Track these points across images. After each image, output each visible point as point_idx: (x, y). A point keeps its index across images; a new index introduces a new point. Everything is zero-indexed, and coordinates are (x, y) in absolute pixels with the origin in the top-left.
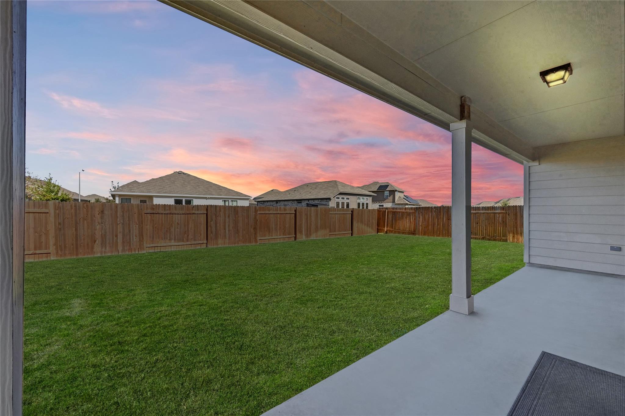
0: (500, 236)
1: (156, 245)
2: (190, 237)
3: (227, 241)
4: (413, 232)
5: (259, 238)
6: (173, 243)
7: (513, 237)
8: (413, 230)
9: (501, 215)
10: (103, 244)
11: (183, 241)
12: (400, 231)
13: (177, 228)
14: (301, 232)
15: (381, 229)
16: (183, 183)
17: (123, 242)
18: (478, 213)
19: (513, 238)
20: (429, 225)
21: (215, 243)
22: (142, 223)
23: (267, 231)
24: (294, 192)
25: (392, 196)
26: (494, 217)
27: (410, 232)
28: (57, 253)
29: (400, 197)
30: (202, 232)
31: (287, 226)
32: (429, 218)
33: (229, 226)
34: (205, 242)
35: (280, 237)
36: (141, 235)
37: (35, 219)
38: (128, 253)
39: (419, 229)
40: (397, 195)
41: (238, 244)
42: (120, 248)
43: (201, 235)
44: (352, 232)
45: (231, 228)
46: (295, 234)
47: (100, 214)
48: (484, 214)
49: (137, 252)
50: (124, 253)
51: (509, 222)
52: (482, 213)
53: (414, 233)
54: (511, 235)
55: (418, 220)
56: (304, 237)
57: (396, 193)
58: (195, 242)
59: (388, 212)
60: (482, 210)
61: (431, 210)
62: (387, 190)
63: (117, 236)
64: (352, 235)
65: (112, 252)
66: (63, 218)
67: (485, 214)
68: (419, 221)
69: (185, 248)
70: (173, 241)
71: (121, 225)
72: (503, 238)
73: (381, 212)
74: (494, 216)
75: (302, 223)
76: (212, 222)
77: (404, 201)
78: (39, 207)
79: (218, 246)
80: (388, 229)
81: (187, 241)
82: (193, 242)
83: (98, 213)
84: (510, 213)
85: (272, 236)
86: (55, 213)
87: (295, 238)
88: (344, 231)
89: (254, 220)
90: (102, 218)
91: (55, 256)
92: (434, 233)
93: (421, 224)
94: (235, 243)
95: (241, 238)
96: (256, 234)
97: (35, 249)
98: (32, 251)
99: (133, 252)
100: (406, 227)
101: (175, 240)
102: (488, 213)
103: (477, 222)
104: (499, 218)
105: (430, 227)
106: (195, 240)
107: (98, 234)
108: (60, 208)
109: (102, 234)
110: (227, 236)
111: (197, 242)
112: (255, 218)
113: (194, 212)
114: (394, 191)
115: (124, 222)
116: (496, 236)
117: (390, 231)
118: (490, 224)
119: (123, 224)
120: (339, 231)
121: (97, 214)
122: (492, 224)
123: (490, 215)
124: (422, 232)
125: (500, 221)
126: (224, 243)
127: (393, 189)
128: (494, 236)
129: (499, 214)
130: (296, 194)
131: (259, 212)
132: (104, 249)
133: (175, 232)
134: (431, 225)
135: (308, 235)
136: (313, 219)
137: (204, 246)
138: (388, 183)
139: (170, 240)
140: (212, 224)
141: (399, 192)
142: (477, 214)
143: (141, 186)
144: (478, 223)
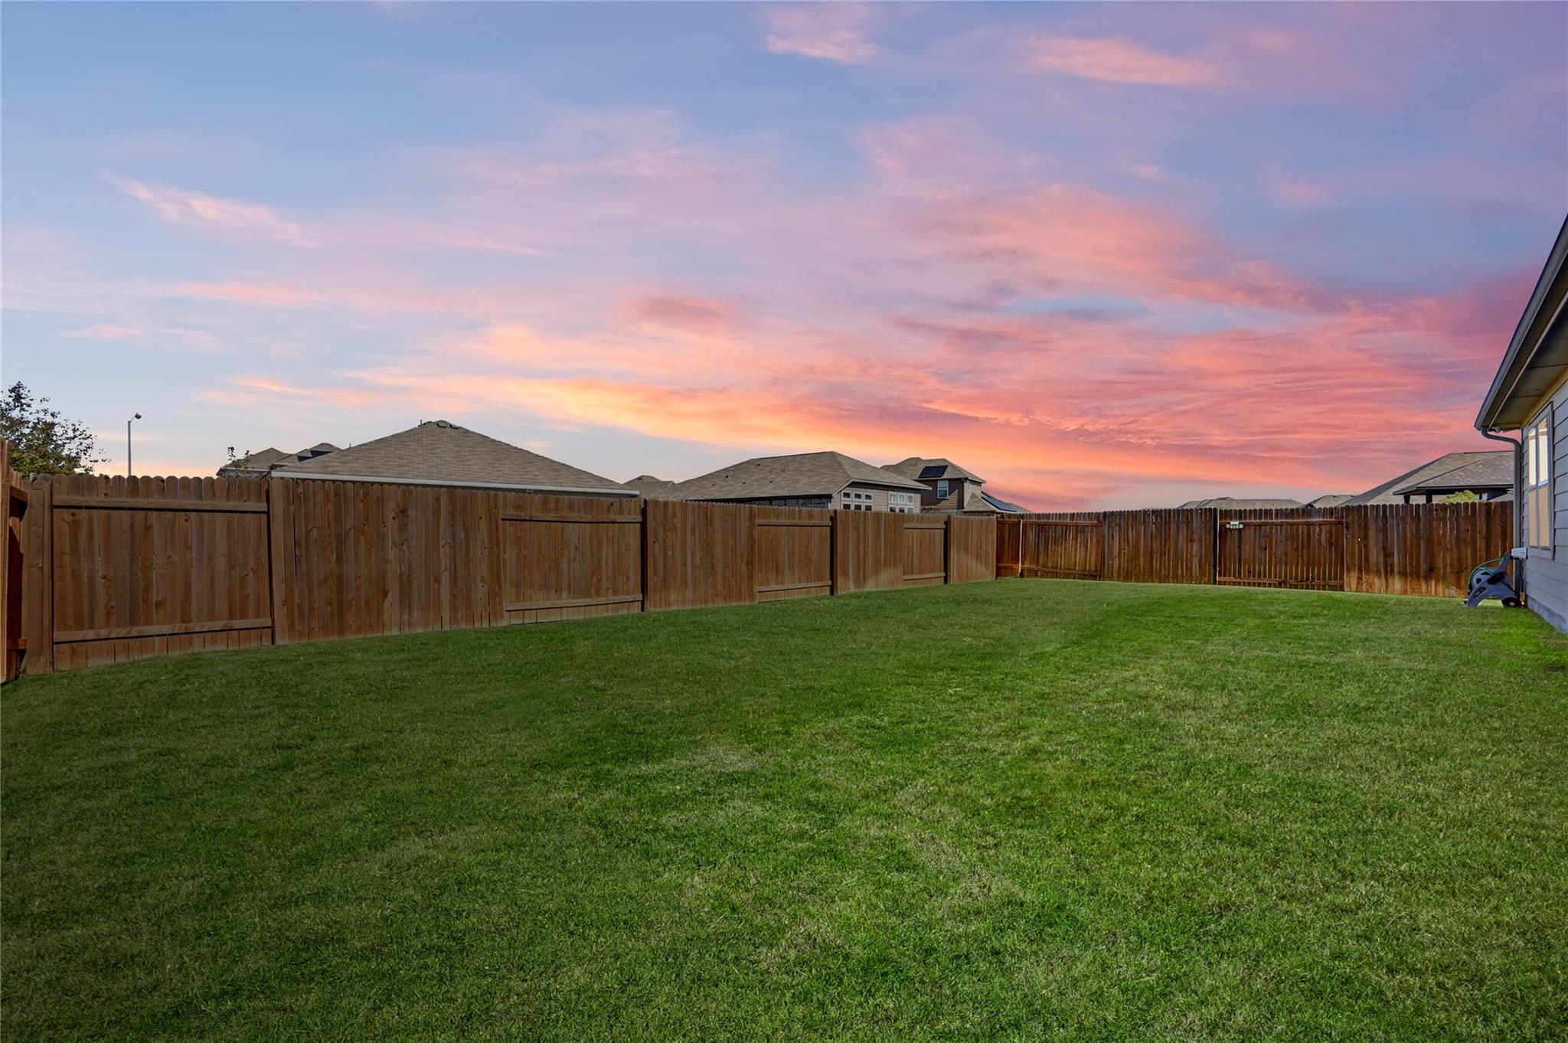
0: (1324, 579)
1: (527, 605)
2: (604, 584)
3: (689, 595)
4: (1094, 573)
5: (757, 588)
6: (566, 600)
7: (1360, 578)
8: (1093, 569)
9: (1324, 528)
10: (405, 603)
11: (588, 594)
12: (1059, 571)
13: (575, 560)
14: (846, 574)
15: (1006, 568)
16: (458, 452)
17: (454, 597)
18: (1266, 524)
19: (1358, 583)
20: (1139, 554)
21: (663, 599)
22: (498, 546)
23: (772, 568)
24: (727, 482)
25: (956, 492)
26: (1309, 532)
27: (1087, 573)
28: (291, 626)
29: (974, 496)
30: (631, 573)
31: (814, 557)
32: (1138, 537)
33: (693, 556)
34: (640, 597)
35: (800, 586)
36: (496, 577)
37: (229, 529)
38: (464, 626)
39: (1113, 565)
40: (969, 489)
41: (714, 602)
42: (446, 613)
43: (628, 579)
44: (946, 575)
45: (698, 562)
46: (833, 577)
47: (397, 519)
48: (1281, 526)
49: (486, 625)
50: (454, 627)
51: (1347, 544)
52: (1276, 525)
53: (1096, 575)
54: (1354, 575)
55: (1109, 542)
56: (852, 585)
57: (967, 485)
58: (617, 599)
59: (1025, 525)
60: (1277, 517)
61: (1144, 519)
62: (943, 477)
63: (438, 580)
64: (946, 582)
65: (426, 624)
66: (306, 528)
67: (1284, 527)
68: (1111, 546)
69: (595, 614)
70: (565, 595)
71: (447, 547)
72: (1332, 582)
73: (1007, 526)
74: (1309, 529)
75: (848, 550)
76: (656, 545)
77: (986, 505)
78: (241, 495)
79: (671, 608)
80: (1027, 566)
81: (598, 594)
82: (612, 598)
83: (393, 514)
84: (1350, 522)
85: (783, 583)
86: (286, 511)
87: (833, 589)
88: (930, 572)
89: (748, 542)
90: (402, 529)
91: (287, 635)
92: (1151, 576)
93: (1116, 552)
94: (706, 602)
95: (720, 587)
96: (751, 577)
97: (231, 618)
98: (225, 622)
99: (478, 625)
100: (1075, 562)
101: (570, 592)
102: (1292, 525)
103: (1264, 547)
104: (1320, 535)
105: (1142, 559)
106: (615, 593)
107: (393, 572)
108: (300, 498)
109: (401, 575)
110: (690, 582)
111: (621, 597)
112: (751, 536)
113: (612, 517)
114: (960, 479)
115: (455, 541)
116: (1313, 579)
117: (1030, 571)
118: (1297, 548)
119: (453, 547)
120: (921, 572)
121: (391, 518)
122: (1303, 548)
123: (1298, 530)
124: (1119, 573)
125: (1323, 544)
126: (684, 602)
127: (960, 476)
128: (1308, 579)
129: (1320, 525)
130: (732, 485)
131: (757, 521)
132: (406, 617)
133: (569, 570)
134: (1144, 555)
135: (860, 581)
136: (870, 540)
137: (636, 609)
138: (944, 460)
139: (558, 591)
140: (654, 549)
141: (973, 482)
142: (1263, 528)
143: (350, 458)
144: (1265, 549)
